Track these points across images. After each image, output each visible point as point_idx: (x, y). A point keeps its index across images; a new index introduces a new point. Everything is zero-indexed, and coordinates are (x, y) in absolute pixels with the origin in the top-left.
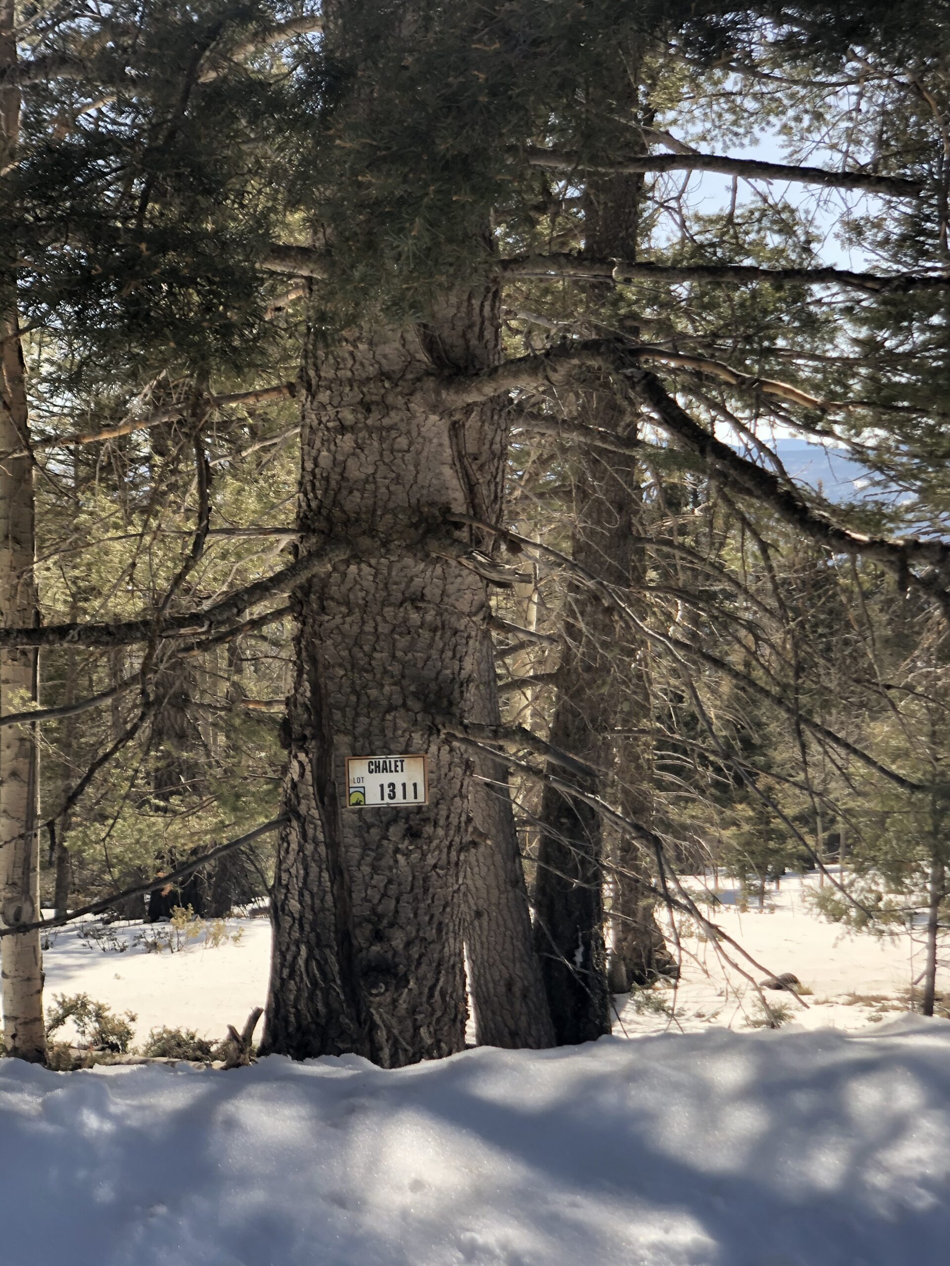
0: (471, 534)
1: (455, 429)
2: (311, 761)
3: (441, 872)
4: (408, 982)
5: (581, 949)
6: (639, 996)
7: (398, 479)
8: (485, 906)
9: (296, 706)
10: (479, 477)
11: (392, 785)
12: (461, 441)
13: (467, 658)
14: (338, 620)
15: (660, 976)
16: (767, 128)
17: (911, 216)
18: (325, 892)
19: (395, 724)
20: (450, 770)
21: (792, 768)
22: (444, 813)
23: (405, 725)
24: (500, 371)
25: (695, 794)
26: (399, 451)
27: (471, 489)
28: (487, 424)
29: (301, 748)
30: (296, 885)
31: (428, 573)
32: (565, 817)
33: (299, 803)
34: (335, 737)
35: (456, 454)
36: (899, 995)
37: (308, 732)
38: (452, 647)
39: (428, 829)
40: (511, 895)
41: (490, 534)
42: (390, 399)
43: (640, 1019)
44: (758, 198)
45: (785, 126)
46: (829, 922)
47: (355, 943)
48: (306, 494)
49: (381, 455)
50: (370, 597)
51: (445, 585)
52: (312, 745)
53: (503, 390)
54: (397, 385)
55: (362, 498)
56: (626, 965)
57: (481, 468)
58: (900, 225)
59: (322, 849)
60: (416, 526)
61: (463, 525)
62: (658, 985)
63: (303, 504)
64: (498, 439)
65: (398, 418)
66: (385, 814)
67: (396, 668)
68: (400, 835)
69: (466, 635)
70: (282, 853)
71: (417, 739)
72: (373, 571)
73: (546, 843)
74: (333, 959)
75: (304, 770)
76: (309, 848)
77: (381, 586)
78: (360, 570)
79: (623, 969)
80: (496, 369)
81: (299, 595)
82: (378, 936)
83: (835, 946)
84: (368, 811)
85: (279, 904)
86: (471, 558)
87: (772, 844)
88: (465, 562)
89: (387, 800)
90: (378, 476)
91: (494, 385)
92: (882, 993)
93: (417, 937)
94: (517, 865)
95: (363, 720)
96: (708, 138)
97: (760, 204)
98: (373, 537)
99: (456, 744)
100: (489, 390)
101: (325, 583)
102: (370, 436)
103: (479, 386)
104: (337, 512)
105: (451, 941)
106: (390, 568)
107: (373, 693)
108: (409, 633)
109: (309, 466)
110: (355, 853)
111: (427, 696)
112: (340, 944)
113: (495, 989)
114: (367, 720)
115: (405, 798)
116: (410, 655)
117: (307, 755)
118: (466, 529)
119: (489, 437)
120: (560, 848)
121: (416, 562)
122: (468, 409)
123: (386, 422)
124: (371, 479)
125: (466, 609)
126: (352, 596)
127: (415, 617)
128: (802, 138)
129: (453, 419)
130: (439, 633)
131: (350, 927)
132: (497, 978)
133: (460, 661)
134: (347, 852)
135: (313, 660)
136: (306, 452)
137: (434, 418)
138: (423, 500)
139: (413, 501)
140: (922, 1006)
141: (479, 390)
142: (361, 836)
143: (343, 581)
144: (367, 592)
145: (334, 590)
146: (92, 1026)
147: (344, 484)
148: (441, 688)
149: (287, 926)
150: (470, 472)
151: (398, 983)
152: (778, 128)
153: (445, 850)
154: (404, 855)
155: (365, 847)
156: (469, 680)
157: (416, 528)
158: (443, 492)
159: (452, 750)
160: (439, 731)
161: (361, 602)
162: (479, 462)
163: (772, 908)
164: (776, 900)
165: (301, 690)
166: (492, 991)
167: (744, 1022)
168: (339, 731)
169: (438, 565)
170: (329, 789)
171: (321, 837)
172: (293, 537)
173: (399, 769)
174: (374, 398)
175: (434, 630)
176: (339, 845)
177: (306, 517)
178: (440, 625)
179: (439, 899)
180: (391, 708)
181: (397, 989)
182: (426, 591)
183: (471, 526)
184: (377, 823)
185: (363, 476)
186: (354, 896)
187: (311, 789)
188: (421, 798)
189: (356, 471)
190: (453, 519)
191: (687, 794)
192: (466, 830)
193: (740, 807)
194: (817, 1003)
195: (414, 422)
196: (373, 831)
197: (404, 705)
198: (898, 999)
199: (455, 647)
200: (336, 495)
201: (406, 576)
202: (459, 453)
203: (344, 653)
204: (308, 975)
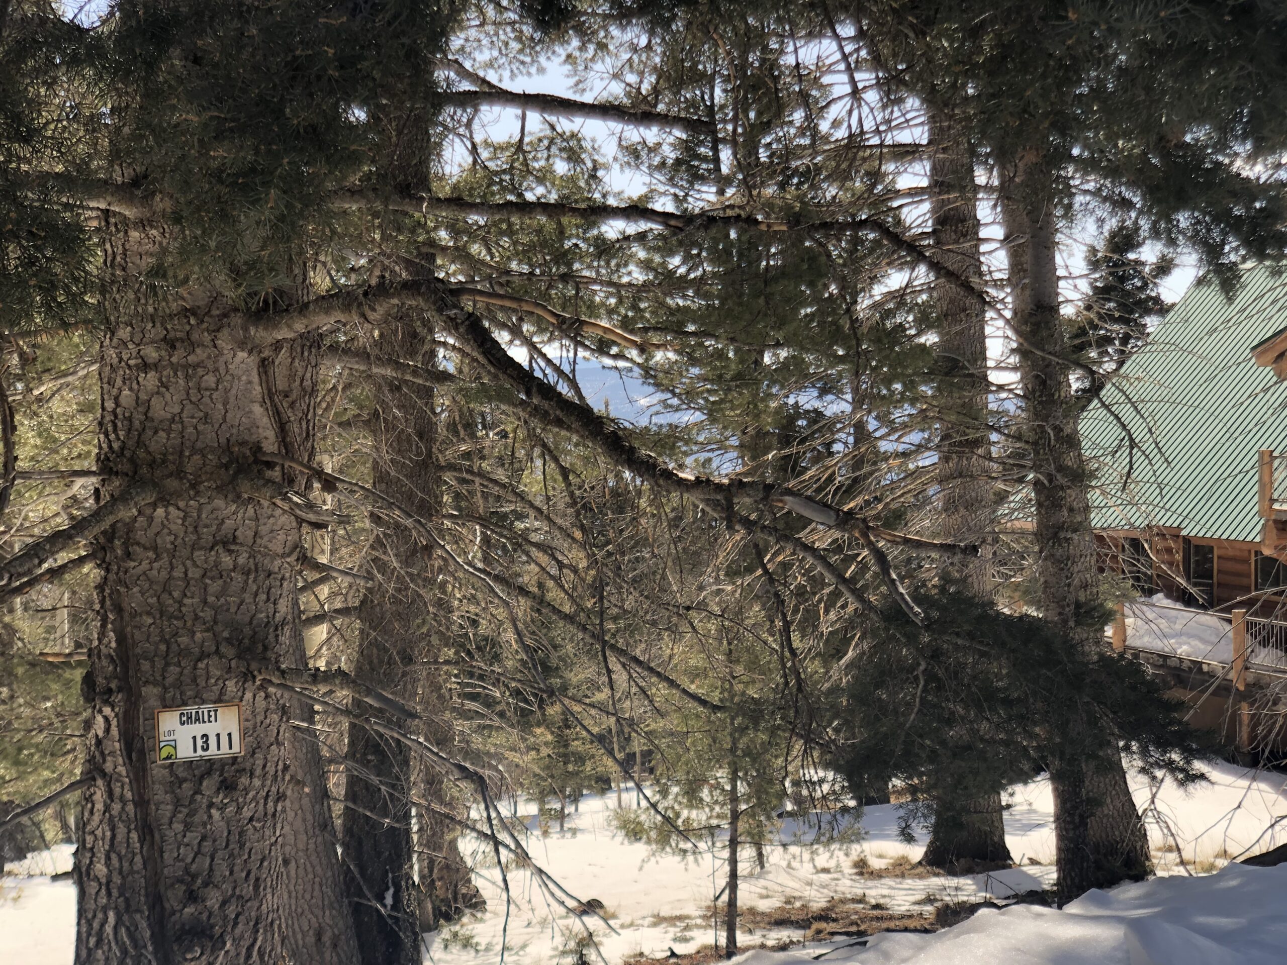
0: (283, 474)
1: (264, 365)
2: (117, 715)
3: (258, 825)
4: (225, 944)
5: (391, 891)
6: (446, 933)
7: (206, 419)
8: (293, 853)
9: (99, 658)
10: (290, 415)
11: (205, 736)
12: (271, 379)
13: (281, 600)
14: (145, 565)
15: (467, 911)
16: (553, 58)
17: (686, 141)
18: (134, 854)
19: (208, 672)
20: (266, 718)
21: (588, 689)
22: (260, 762)
23: (218, 673)
24: (312, 307)
25: (497, 722)
26: (206, 389)
27: (282, 427)
28: (297, 361)
29: (106, 702)
30: (102, 848)
31: (240, 515)
32: (372, 754)
33: (104, 761)
34: (143, 689)
35: (266, 392)
36: (701, 913)
37: (113, 685)
38: (266, 590)
39: (244, 781)
40: (320, 839)
41: (302, 473)
42: (196, 336)
43: (448, 957)
44: (547, 126)
45: (569, 56)
46: (631, 843)
47: (167, 906)
48: (107, 435)
49: (188, 394)
50: (179, 541)
51: (257, 526)
52: (118, 698)
53: (314, 326)
54: (202, 321)
55: (168, 439)
56: (432, 902)
57: (292, 405)
58: (675, 149)
59: (130, 808)
60: (226, 466)
61: (276, 464)
62: (465, 920)
63: (104, 446)
64: (308, 375)
65: (205, 355)
66: (198, 767)
67: (208, 614)
68: (214, 789)
69: (280, 576)
70: (86, 814)
71: (231, 686)
72: (182, 514)
73: (353, 782)
74: (144, 924)
75: (110, 725)
76: (116, 807)
77: (191, 529)
78: (167, 513)
79: (430, 906)
80: (306, 305)
81: (102, 540)
82: (192, 897)
83: (641, 869)
84: (179, 765)
85: (84, 869)
86: (286, 498)
87: (570, 768)
88: (279, 502)
89: (200, 752)
90: (184, 415)
91: (305, 321)
92: (685, 912)
93: (232, 896)
94: (326, 808)
95: (173, 670)
96: (496, 66)
97: (548, 133)
98: (181, 479)
99: (272, 690)
100: (300, 326)
101: (130, 527)
102: (176, 374)
103: (290, 322)
104: (141, 453)
105: (269, 897)
106: (200, 511)
107: (184, 640)
108: (221, 577)
109: (110, 405)
110: (167, 810)
111: (240, 642)
112: (152, 908)
113: (303, 939)
114: (178, 669)
115: (219, 748)
116: (222, 600)
117: (113, 710)
118: (277, 468)
119: (300, 374)
120: (367, 786)
121: (227, 503)
122: (277, 346)
123: (192, 359)
124: (176, 418)
125: (280, 551)
126: (159, 541)
127: (227, 560)
128: (586, 68)
129: (262, 355)
130: (252, 577)
131: (162, 890)
132: (306, 928)
133: (275, 604)
134: (157, 810)
135: (119, 609)
136: (105, 391)
137: (242, 355)
138: (233, 440)
139: (223, 441)
140: (723, 922)
141: (289, 327)
142: (173, 792)
143: (150, 525)
144: (176, 537)
145: (140, 536)
147: (148, 424)
148: (255, 633)
149: (94, 891)
150: (281, 409)
151: (213, 945)
152: (563, 57)
153: (262, 801)
154: (218, 809)
155: (177, 803)
156: (284, 623)
157: (227, 469)
158: (254, 430)
159: (267, 696)
160: (254, 677)
161: (169, 546)
162: (290, 399)
163: (574, 831)
164: (573, 823)
165: (106, 640)
166: (300, 942)
167: (553, 953)
168: (147, 683)
169: (250, 506)
170: (137, 745)
171: (129, 795)
172: (94, 480)
173: (212, 719)
174: (179, 335)
175: (248, 573)
176: (148, 802)
177: (107, 459)
178: (253, 567)
179: (256, 853)
180: (203, 656)
181: (213, 951)
182: (238, 533)
183: (283, 466)
184: (189, 777)
185: (169, 416)
186: (166, 855)
187: (117, 745)
188: (236, 748)
189: (161, 409)
190: (264, 459)
191: (489, 722)
192: (283, 779)
193: (538, 731)
194: (623, 926)
195: (222, 360)
196: (184, 785)
197: (217, 651)
198: (700, 917)
199: (270, 589)
200: (140, 435)
201: (217, 518)
202: (269, 390)
203: (152, 601)
204: (117, 943)
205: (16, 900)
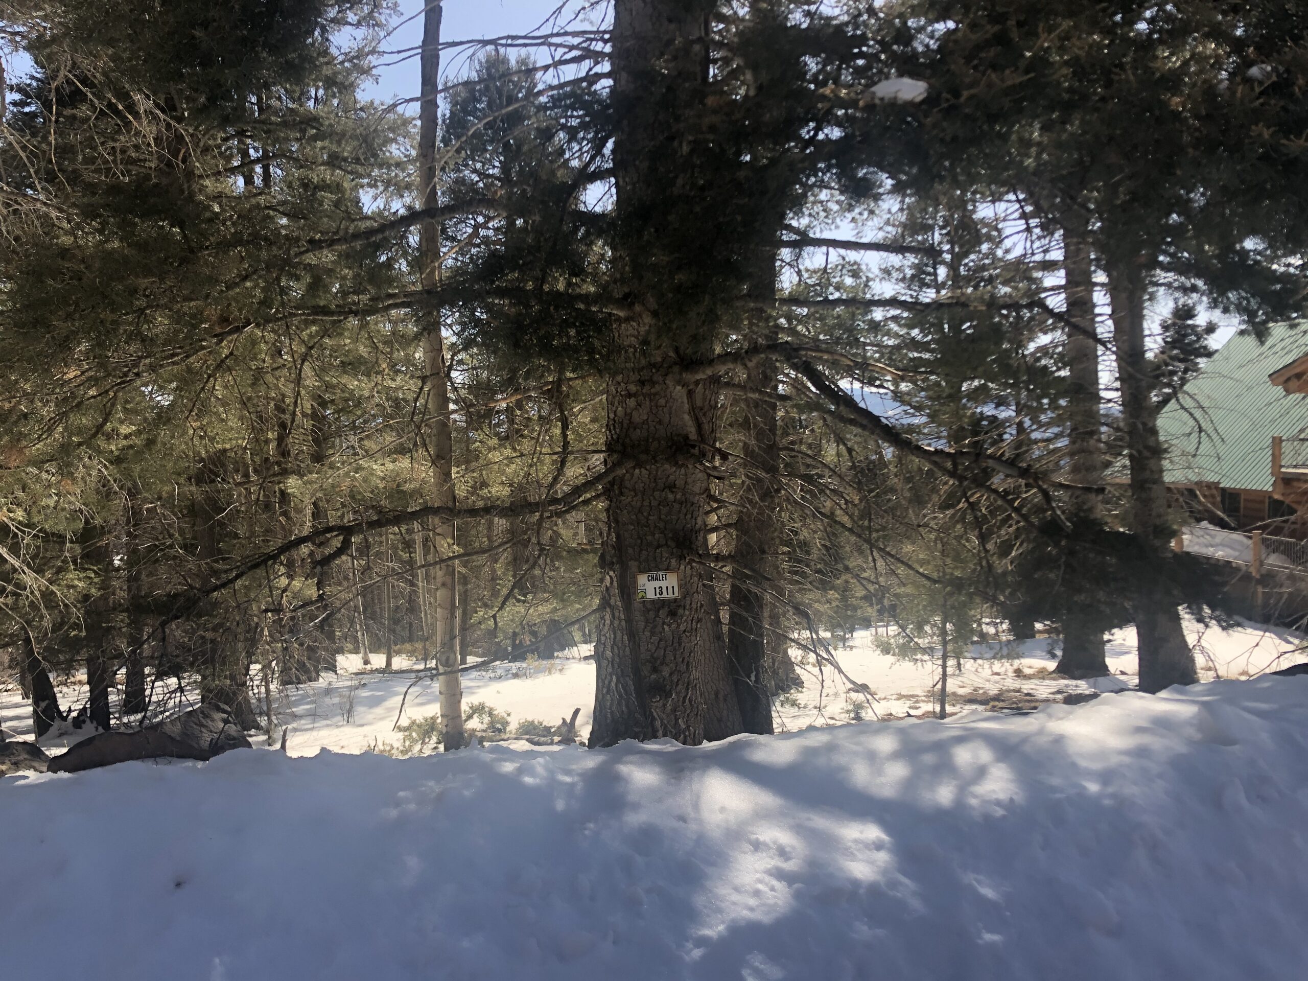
0: (700, 451)
1: (690, 393)
2: (616, 576)
3: (688, 634)
4: (672, 695)
5: (754, 673)
6: (782, 698)
7: (660, 422)
9: (607, 546)
10: (703, 420)
11: (661, 588)
12: (693, 400)
13: (699, 518)
14: (629, 499)
15: (794, 687)
16: (844, 220)
18: (625, 647)
19: (661, 555)
20: (691, 579)
22: (688, 602)
23: (667, 555)
25: (809, 587)
26: (660, 407)
27: (699, 426)
28: (707, 390)
29: (611, 569)
30: (609, 644)
31: (678, 473)
32: (743, 600)
33: (610, 599)
34: (630, 563)
35: (691, 407)
36: (925, 694)
37: (614, 560)
38: (691, 512)
39: (681, 611)
40: (717, 644)
41: (710, 450)
42: (655, 378)
43: (785, 710)
44: (841, 258)
45: (854, 218)
46: (884, 655)
47: (642, 674)
48: (610, 432)
49: (651, 409)
50: (647, 486)
51: (687, 479)
52: (617, 567)
53: (716, 372)
54: (658, 371)
55: (641, 433)
57: (704, 415)
58: (911, 269)
59: (623, 623)
60: (671, 447)
61: (696, 446)
62: (792, 691)
63: (609, 437)
64: (713, 398)
65: (660, 388)
66: (657, 603)
67: (661, 525)
68: (665, 615)
69: (698, 505)
70: (601, 626)
71: (674, 562)
72: (648, 472)
73: (733, 615)
74: (631, 683)
75: (613, 581)
76: (616, 623)
77: (652, 480)
78: (641, 472)
79: (774, 683)
80: (713, 360)
81: (609, 486)
82: (655, 670)
83: (890, 669)
84: (648, 602)
85: (600, 654)
86: (701, 464)
87: (849, 613)
88: (698, 466)
89: (658, 596)
90: (649, 420)
91: (711, 369)
92: (915, 693)
93: (675, 670)
94: (720, 628)
95: (644, 553)
97: (841, 262)
98: (648, 454)
99: (694, 564)
100: (709, 372)
101: (622, 479)
102: (645, 399)
103: (704, 370)
104: (627, 440)
105: (694, 672)
106: (657, 471)
107: (649, 538)
108: (668, 505)
109: (612, 416)
110: (642, 625)
111: (678, 539)
112: (635, 675)
114: (646, 553)
115: (667, 594)
116: (669, 517)
117: (614, 573)
118: (697, 448)
119: (709, 397)
120: (741, 617)
121: (671, 467)
122: (697, 383)
123: (653, 391)
124: (645, 422)
125: (698, 492)
126: (636, 486)
127: (671, 496)
128: (863, 224)
129: (689, 388)
130: (684, 505)
131: (640, 666)
133: (695, 520)
134: (637, 624)
135: (617, 521)
136: (609, 409)
137: (679, 388)
138: (674, 433)
139: (669, 434)
140: (938, 699)
141: (704, 372)
142: (645, 616)
143: (632, 478)
144: (645, 484)
145: (627, 484)
146: (487, 719)
147: (631, 425)
148: (686, 535)
149: (605, 665)
150: (699, 417)
151: (666, 695)
152: (850, 219)
153: (690, 622)
154: (668, 625)
155: (647, 621)
156: (698, 530)
158: (685, 428)
159: (692, 568)
160: (685, 558)
161: (642, 489)
162: (703, 411)
163: (851, 648)
164: (850, 643)
165: (610, 537)
168: (631, 559)
169: (683, 468)
170: (627, 591)
171: (623, 617)
172: (603, 455)
173: (664, 579)
174: (646, 378)
175: (681, 503)
176: (632, 620)
177: (611, 443)
178: (684, 500)
179: (687, 649)
180: (659, 547)
181: (666, 698)
182: (676, 482)
183: (700, 447)
184: (653, 608)
185: (641, 421)
186: (642, 648)
187: (616, 591)
188: (676, 594)
189: (637, 417)
190: (690, 443)
192: (700, 612)
194: (882, 699)
195: (668, 391)
196: (651, 612)
197: (666, 544)
198: (924, 696)
199: (693, 512)
200: (627, 431)
201: (666, 475)
202: (693, 406)
203: (634, 517)
204: (617, 692)
205: (561, 670)
